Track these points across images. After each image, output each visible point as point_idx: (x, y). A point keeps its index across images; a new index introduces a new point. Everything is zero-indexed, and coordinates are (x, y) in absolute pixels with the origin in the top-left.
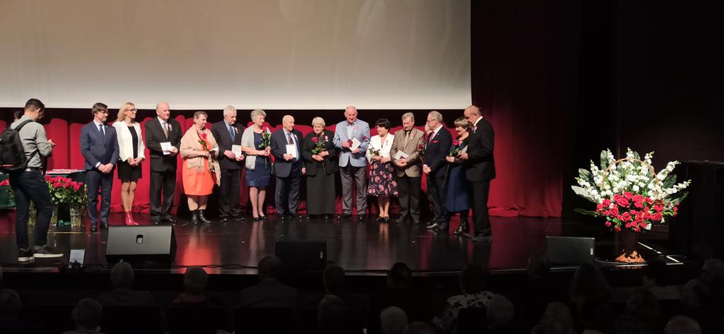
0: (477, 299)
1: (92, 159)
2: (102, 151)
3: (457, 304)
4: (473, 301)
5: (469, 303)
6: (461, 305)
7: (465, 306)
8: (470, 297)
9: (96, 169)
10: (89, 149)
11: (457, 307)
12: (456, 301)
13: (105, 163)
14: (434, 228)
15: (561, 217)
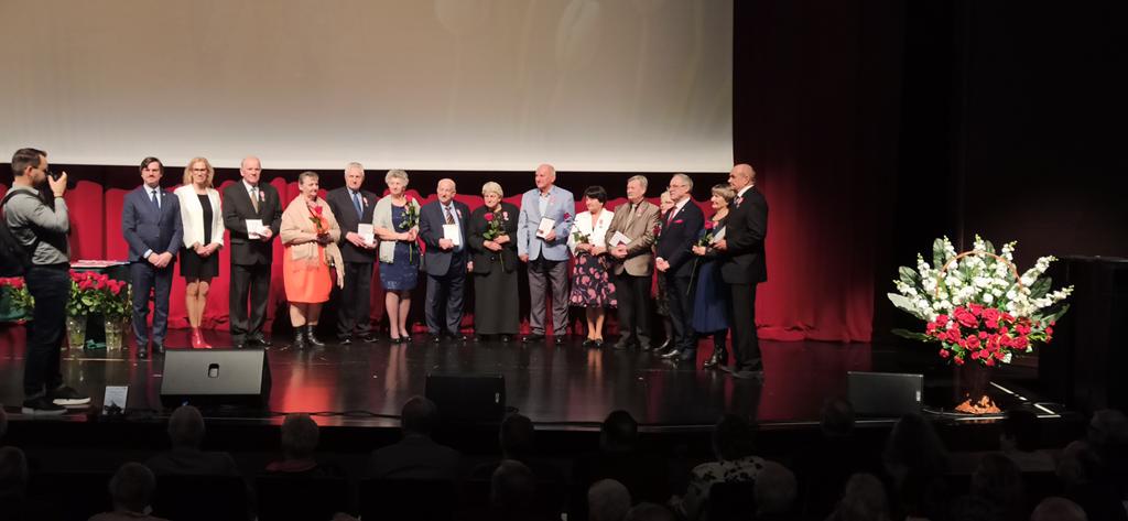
0: (740, 468)
1: (139, 244)
2: (155, 233)
3: (709, 476)
4: (733, 471)
5: (726, 474)
6: (714, 478)
7: (721, 479)
8: (728, 465)
9: (145, 261)
10: (134, 230)
11: (708, 480)
12: (705, 471)
13: (159, 251)
14: (673, 358)
15: (871, 343)
